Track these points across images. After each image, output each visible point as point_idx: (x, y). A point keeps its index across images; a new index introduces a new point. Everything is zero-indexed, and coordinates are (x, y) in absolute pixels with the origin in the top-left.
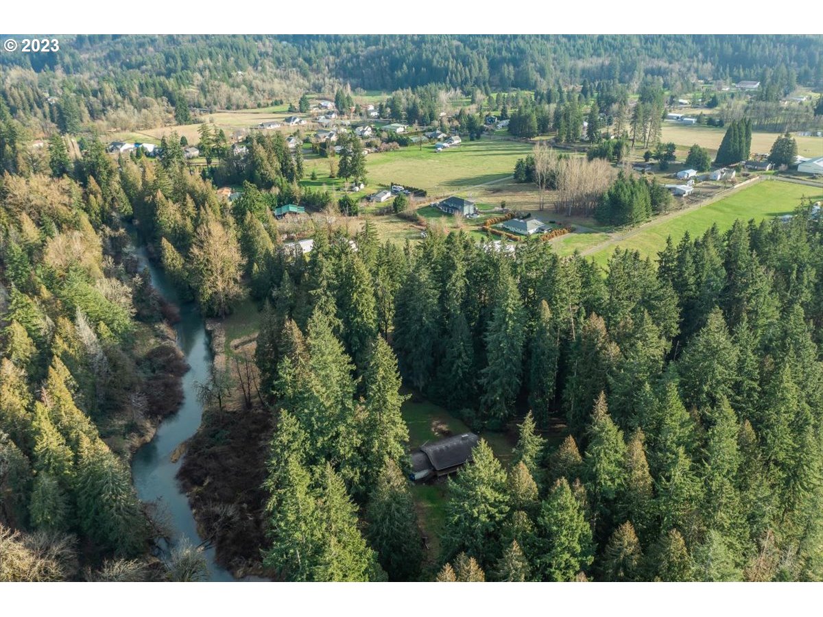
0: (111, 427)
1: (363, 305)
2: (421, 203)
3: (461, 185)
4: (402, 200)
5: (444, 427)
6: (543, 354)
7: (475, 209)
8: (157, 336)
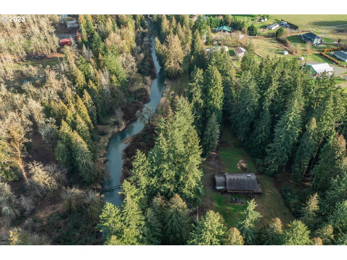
0: (109, 121)
1: (215, 95)
2: (293, 33)
3: (321, 25)
4: (281, 30)
5: (244, 165)
6: (305, 147)
7: (321, 41)
8: (143, 82)
